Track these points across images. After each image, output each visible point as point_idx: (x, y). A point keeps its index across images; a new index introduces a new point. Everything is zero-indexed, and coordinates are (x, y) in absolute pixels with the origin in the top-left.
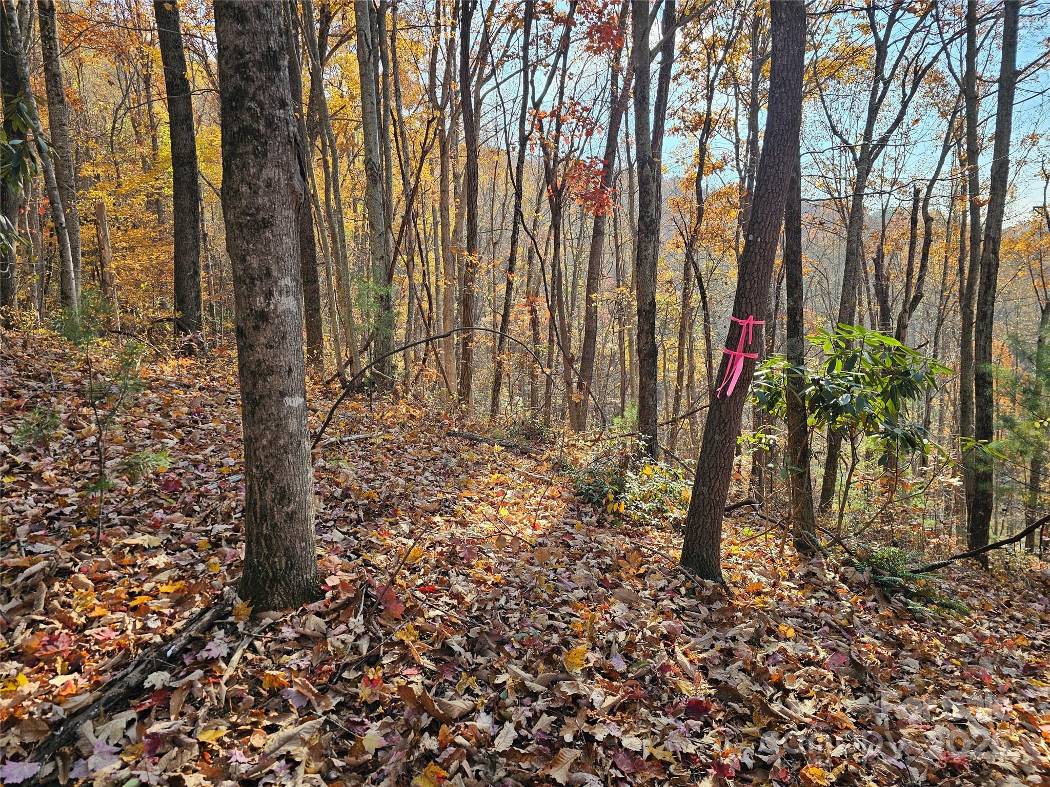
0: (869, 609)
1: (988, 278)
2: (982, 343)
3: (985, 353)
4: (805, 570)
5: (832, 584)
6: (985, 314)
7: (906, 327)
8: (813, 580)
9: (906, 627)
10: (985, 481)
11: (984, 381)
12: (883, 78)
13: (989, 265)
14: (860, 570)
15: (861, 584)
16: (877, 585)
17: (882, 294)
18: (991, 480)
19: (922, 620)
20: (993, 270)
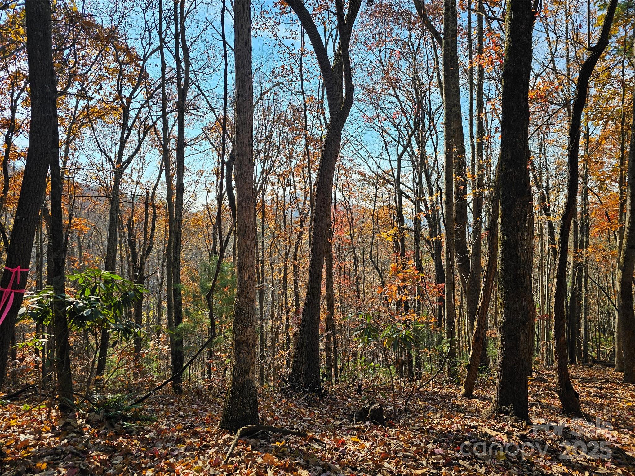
0: (101, 435)
1: (177, 240)
2: (176, 273)
3: (177, 279)
4: (63, 422)
5: (81, 426)
6: (176, 258)
7: (144, 264)
8: (68, 427)
9: (121, 438)
10: (179, 345)
11: (177, 293)
12: (127, 127)
13: (177, 233)
14: (98, 413)
15: (98, 421)
16: (107, 419)
17: (132, 245)
18: (182, 344)
19: (131, 432)
20: (179, 236)
